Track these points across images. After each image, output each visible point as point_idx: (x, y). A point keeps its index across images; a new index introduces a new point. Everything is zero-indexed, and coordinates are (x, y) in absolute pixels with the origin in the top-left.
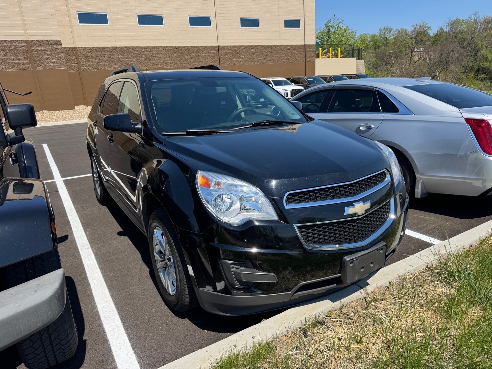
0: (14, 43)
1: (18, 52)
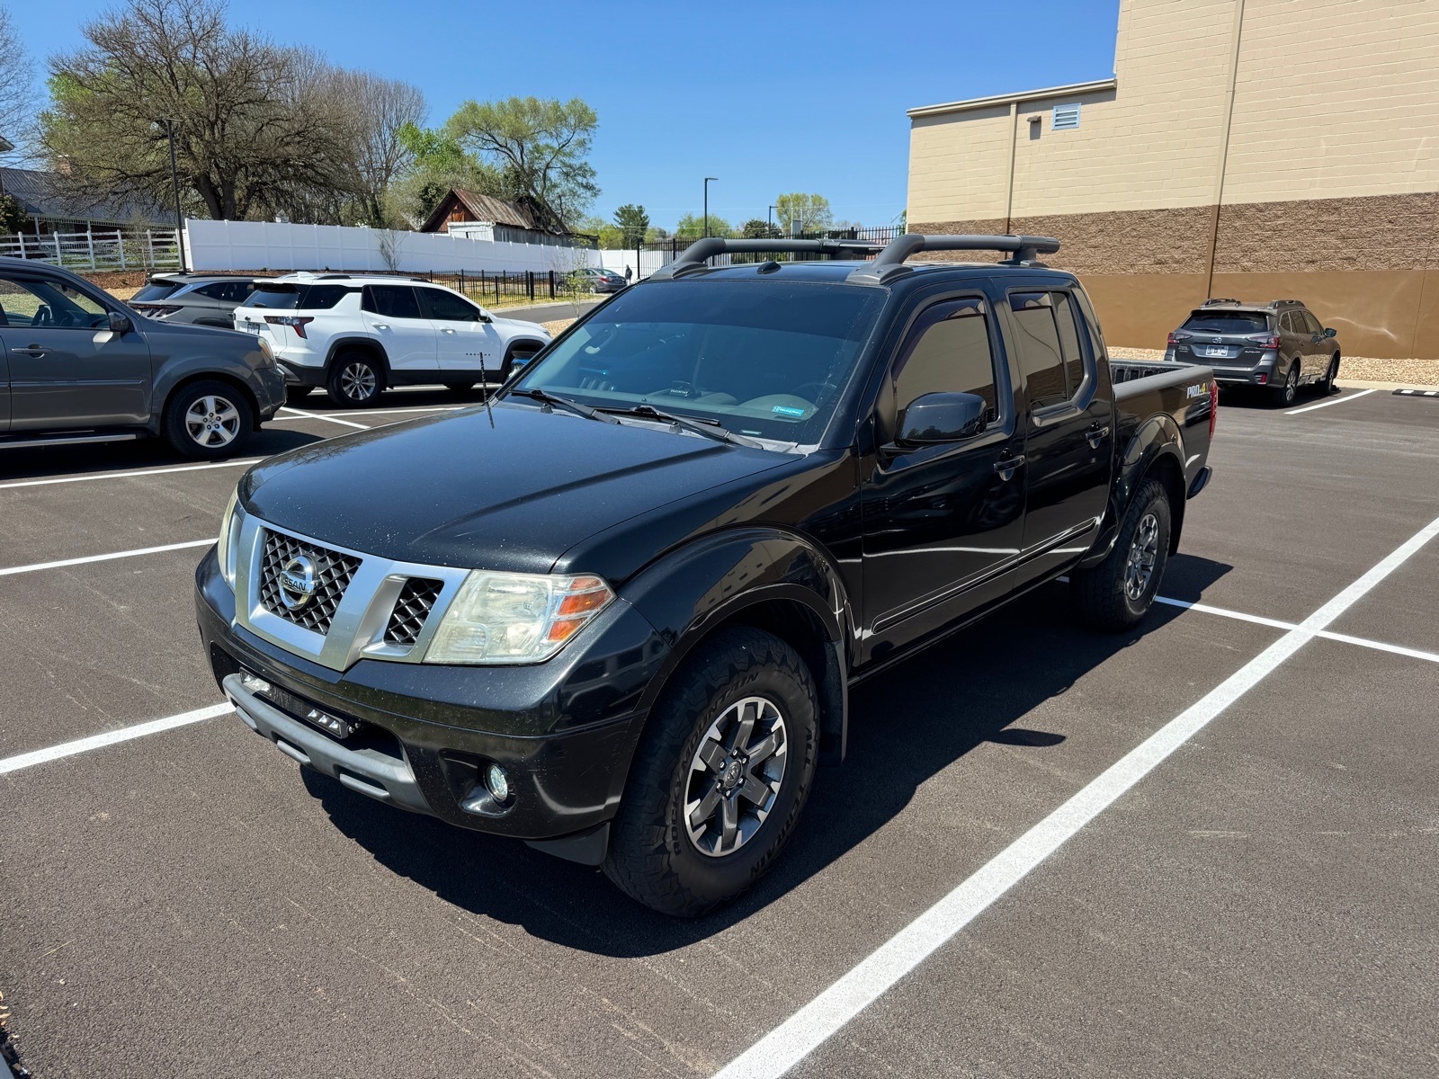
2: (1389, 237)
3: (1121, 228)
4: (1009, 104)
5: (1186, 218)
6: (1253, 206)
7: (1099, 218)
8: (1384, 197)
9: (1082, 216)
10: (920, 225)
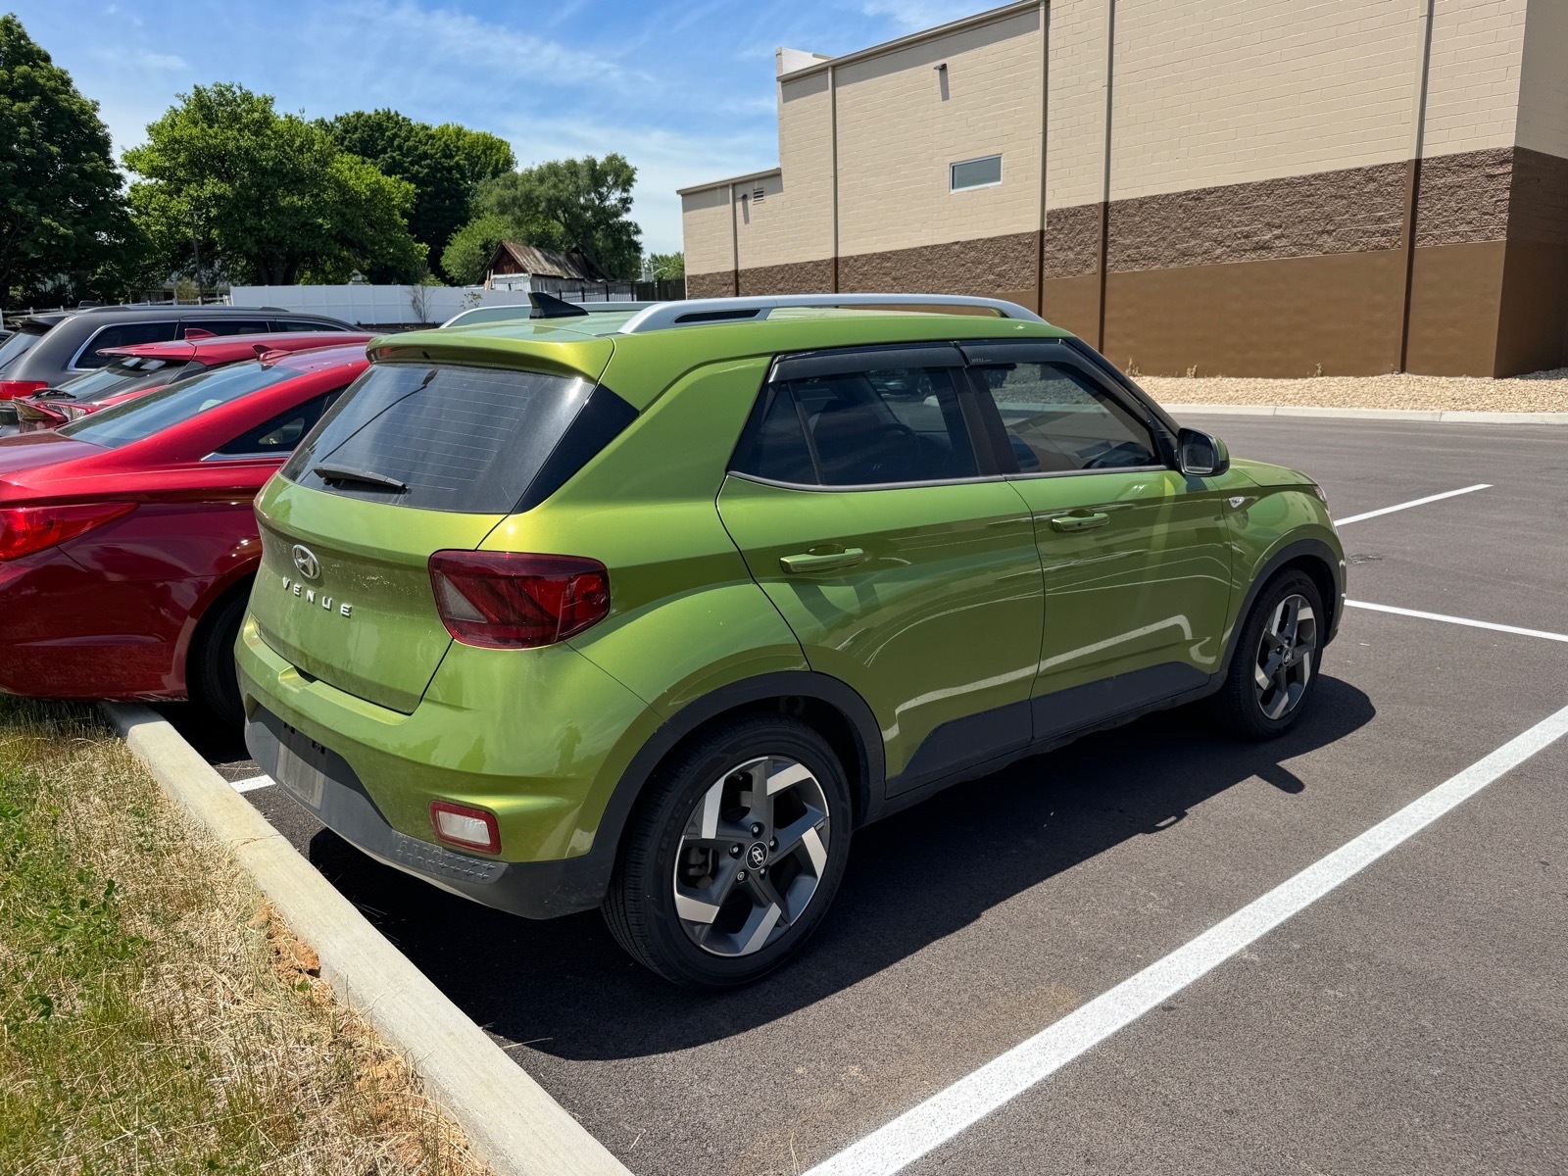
0: (1378, 174)
1: (1380, 200)
2: (914, 276)
3: (792, 275)
4: (727, 186)
5: (822, 268)
6: (852, 257)
7: (782, 268)
8: (910, 250)
9: (773, 267)
10: (692, 276)
